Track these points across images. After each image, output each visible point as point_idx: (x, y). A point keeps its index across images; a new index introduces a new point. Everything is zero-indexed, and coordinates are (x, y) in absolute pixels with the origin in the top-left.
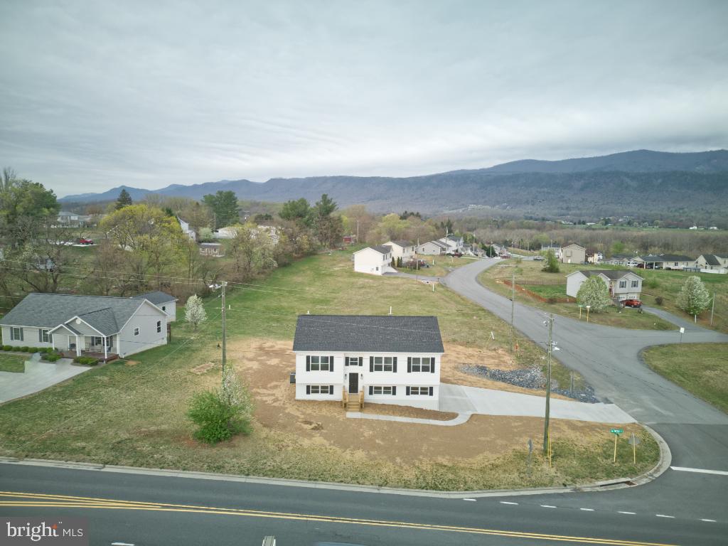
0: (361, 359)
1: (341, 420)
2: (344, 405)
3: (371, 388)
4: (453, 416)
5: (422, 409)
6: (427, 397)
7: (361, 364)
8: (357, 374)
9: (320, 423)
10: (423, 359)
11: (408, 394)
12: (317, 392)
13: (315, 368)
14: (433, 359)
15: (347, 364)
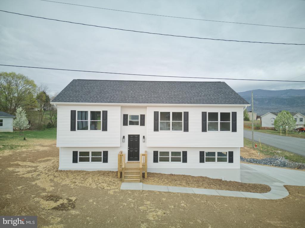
0: (143, 117)
1: (111, 192)
2: (120, 175)
3: (156, 153)
4: (265, 189)
5: (221, 180)
6: (225, 165)
7: (143, 124)
8: (138, 136)
9: (73, 199)
10: (222, 114)
11: (202, 161)
12: (87, 160)
13: (83, 127)
14: (235, 114)
15: (125, 123)
